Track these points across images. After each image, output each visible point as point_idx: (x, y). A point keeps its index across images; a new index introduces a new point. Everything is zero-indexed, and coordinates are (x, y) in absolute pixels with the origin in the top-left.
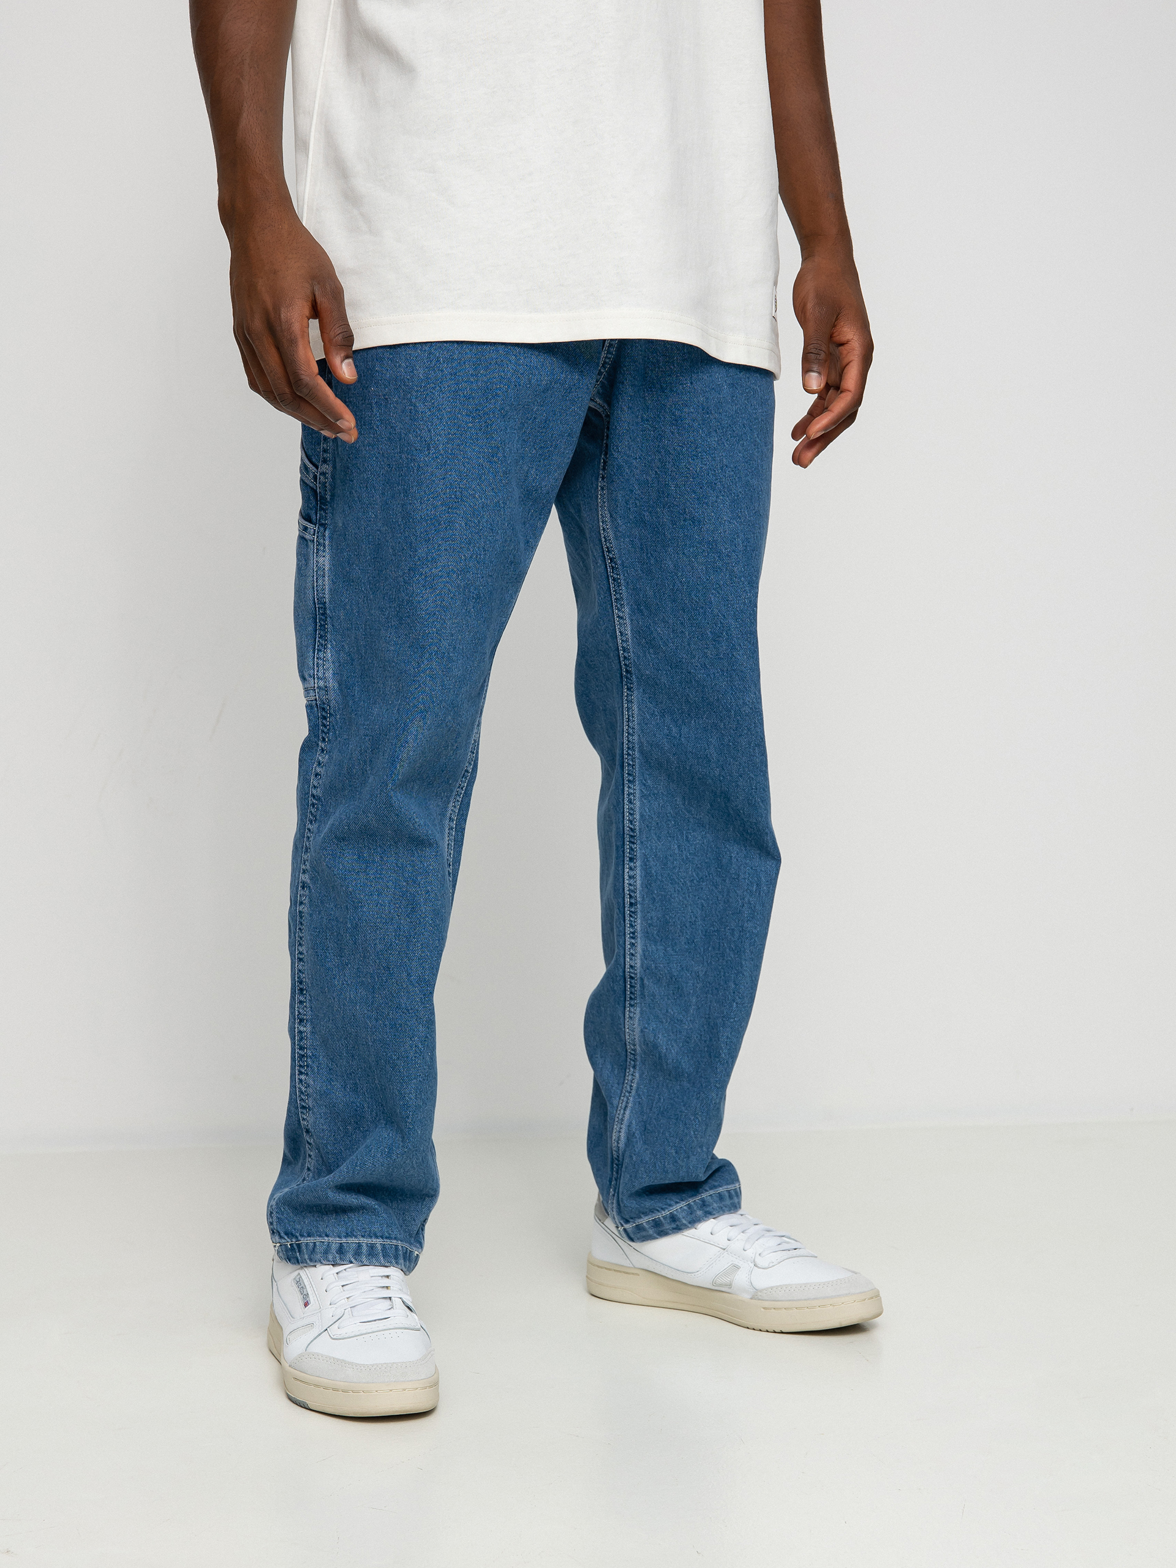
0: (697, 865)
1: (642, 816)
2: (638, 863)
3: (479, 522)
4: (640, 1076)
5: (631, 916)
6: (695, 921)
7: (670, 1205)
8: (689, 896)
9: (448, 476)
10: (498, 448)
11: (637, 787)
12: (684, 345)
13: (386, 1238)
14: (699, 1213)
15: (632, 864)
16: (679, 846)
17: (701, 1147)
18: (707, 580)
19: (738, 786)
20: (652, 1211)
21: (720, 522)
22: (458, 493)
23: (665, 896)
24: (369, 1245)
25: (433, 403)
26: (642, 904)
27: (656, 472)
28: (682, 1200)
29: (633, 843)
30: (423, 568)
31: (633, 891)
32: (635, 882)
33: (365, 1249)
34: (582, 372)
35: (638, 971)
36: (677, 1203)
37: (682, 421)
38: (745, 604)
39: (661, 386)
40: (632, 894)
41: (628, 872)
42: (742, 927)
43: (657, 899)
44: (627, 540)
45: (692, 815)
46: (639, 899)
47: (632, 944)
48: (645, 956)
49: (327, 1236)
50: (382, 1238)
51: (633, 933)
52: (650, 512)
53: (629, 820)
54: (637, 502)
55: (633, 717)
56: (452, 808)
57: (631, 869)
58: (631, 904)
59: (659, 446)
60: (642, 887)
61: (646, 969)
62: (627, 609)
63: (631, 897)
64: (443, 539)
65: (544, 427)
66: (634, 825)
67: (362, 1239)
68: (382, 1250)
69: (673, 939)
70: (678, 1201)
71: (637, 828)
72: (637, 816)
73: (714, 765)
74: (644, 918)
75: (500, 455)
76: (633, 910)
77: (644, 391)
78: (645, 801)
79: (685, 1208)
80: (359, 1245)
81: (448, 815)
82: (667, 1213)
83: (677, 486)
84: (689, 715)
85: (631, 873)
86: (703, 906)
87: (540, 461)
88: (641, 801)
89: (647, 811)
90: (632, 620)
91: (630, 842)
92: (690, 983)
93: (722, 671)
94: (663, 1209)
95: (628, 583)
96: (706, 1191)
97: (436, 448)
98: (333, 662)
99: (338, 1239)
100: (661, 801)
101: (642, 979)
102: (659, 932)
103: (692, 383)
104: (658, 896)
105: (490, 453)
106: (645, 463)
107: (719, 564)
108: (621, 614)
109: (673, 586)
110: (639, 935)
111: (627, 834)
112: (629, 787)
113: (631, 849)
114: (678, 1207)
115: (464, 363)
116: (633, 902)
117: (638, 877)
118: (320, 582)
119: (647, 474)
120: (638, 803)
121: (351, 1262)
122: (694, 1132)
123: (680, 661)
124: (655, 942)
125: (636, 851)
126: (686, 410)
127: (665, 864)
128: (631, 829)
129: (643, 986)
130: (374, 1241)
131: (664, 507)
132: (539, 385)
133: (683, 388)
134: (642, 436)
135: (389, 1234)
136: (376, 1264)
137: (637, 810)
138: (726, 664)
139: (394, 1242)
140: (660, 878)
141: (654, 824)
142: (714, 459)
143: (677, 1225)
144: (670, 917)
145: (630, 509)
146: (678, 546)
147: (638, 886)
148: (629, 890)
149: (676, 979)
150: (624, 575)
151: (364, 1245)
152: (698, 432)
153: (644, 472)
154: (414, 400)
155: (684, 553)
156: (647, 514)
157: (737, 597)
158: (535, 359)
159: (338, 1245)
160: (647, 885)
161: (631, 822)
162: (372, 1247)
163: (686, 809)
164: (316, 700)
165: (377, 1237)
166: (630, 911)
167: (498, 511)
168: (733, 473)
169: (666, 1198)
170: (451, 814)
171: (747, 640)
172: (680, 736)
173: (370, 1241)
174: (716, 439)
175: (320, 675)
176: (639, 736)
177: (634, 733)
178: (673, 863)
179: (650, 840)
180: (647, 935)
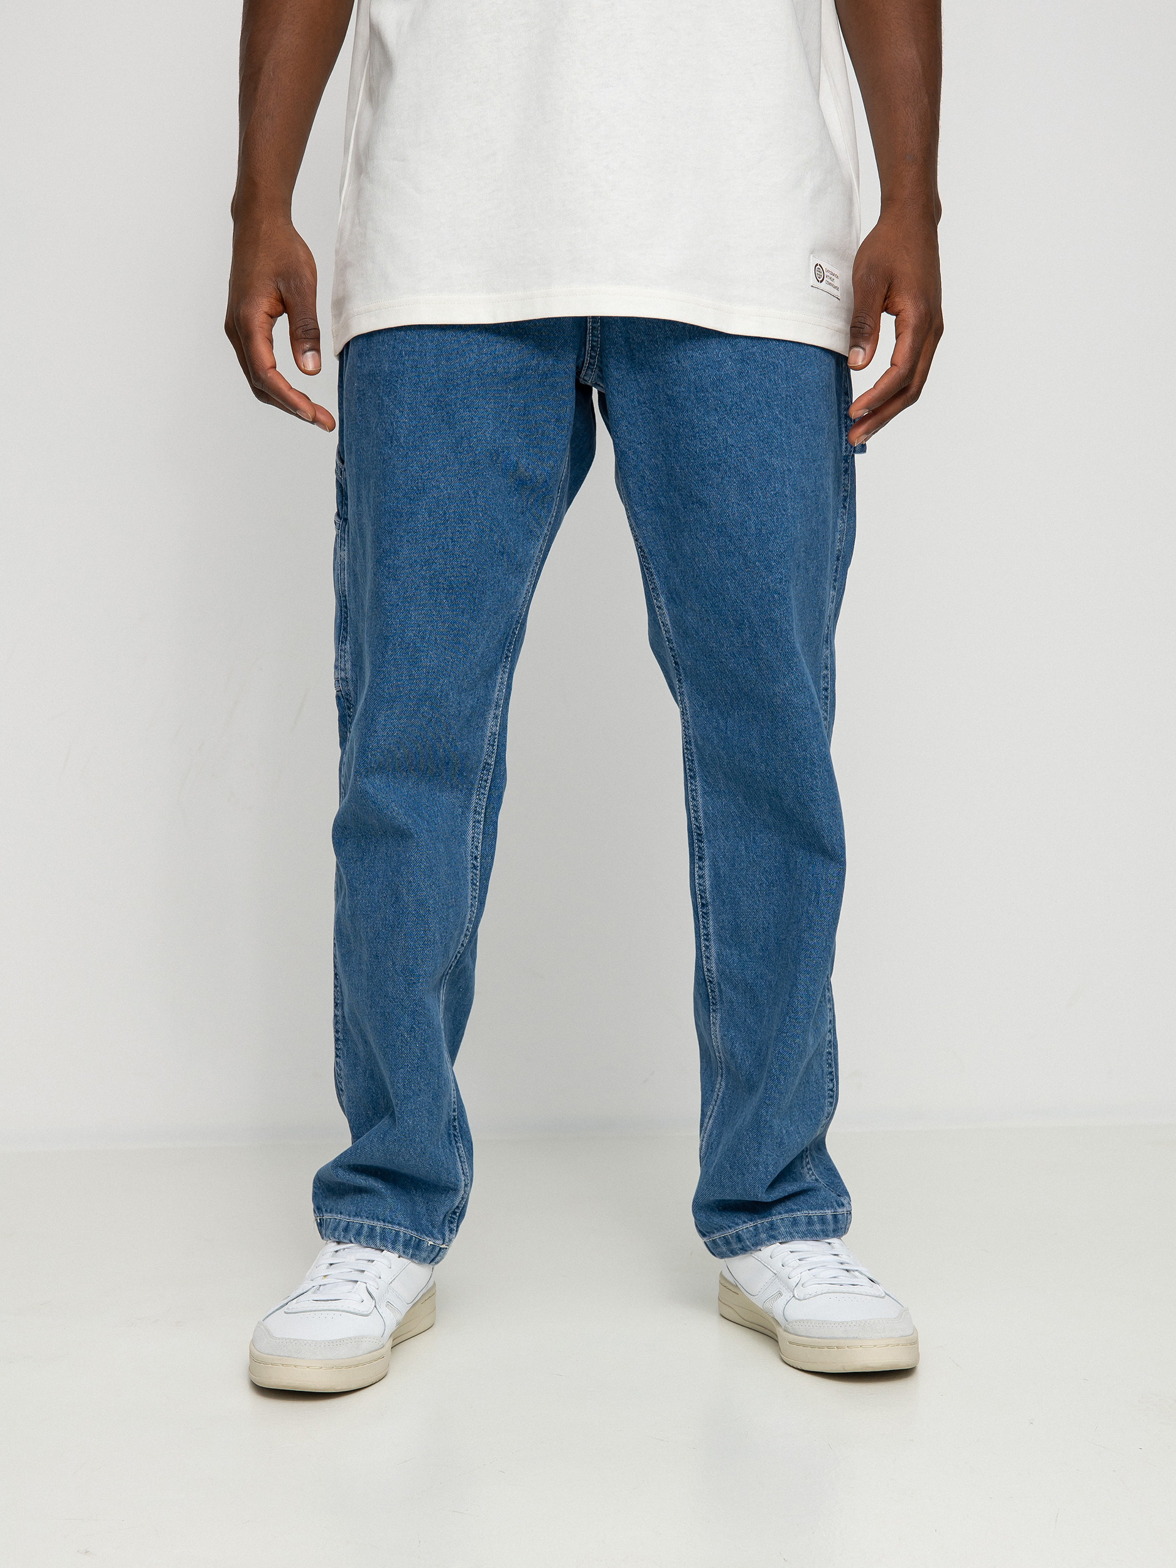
0: (765, 868)
1: (705, 813)
2: (707, 863)
3: (445, 513)
4: (726, 1086)
5: (703, 917)
6: (768, 927)
7: (737, 1224)
8: (759, 901)
9: (409, 468)
10: (462, 438)
11: (698, 784)
12: (665, 321)
13: (389, 1222)
14: (763, 1236)
15: (701, 863)
16: (746, 848)
17: (756, 1165)
18: (722, 565)
19: (784, 782)
20: (721, 1228)
21: (728, 505)
22: (420, 485)
23: (734, 898)
24: (370, 1227)
25: (395, 396)
26: (713, 906)
27: (662, 455)
28: (751, 1221)
29: (701, 842)
30: (386, 559)
31: (703, 892)
32: (704, 882)
33: (366, 1229)
34: (557, 356)
35: (715, 975)
36: (745, 1222)
37: (674, 400)
38: (762, 590)
39: (650, 366)
40: (703, 895)
41: (698, 872)
42: (800, 937)
43: (727, 901)
44: (650, 527)
45: (756, 815)
46: (709, 900)
47: (707, 947)
48: (720, 961)
49: (341, 1213)
50: (384, 1221)
51: (707, 935)
52: (665, 497)
53: (694, 817)
54: (652, 487)
55: (686, 710)
56: (478, 801)
57: (700, 868)
58: (703, 905)
59: (660, 428)
60: (711, 888)
61: (722, 973)
62: (662, 599)
63: (702, 898)
64: (405, 531)
65: (524, 414)
66: (700, 823)
67: (366, 1220)
68: (381, 1234)
69: (747, 945)
70: (746, 1220)
71: (703, 826)
72: (701, 814)
73: (758, 760)
74: (716, 920)
75: (465, 445)
76: (704, 911)
77: (635, 373)
78: (708, 798)
79: (751, 1229)
80: (362, 1226)
81: (472, 807)
82: (732, 1231)
83: (681, 468)
84: (732, 706)
85: (700, 872)
86: (774, 911)
87: (529, 450)
88: (703, 797)
89: (711, 809)
90: (668, 610)
91: (698, 840)
92: (765, 992)
93: (750, 660)
94: (730, 1227)
95: (658, 571)
96: (780, 1213)
97: (398, 440)
98: (351, 654)
99: (347, 1217)
100: (724, 799)
101: (719, 984)
102: (732, 936)
103: (679, 362)
104: (727, 898)
105: (453, 443)
106: (651, 447)
107: (732, 548)
108: (659, 604)
109: (693, 572)
110: (712, 937)
111: (695, 832)
112: (691, 783)
113: (700, 848)
114: (745, 1226)
115: (425, 355)
116: (704, 902)
117: (707, 878)
118: (342, 574)
119: (655, 458)
120: (700, 800)
121: (351, 1242)
122: (746, 1148)
123: (712, 651)
124: (730, 947)
125: (704, 850)
126: (676, 388)
127: (733, 865)
128: (697, 826)
129: (720, 991)
130: (375, 1223)
131: (675, 491)
132: (507, 373)
133: (670, 367)
134: (642, 419)
135: (392, 1219)
136: (373, 1246)
137: (700, 806)
138: (752, 653)
139: (396, 1228)
140: (728, 879)
141: (719, 823)
142: (715, 439)
143: (743, 1246)
144: (741, 922)
145: (645, 495)
146: (691, 531)
147: (708, 887)
148: (699, 890)
149: (751, 987)
150: (653, 564)
151: (366, 1226)
152: (693, 411)
153: (652, 456)
154: (381, 394)
155: (697, 538)
156: (662, 499)
157: (753, 583)
158: (500, 346)
159: (345, 1224)
160: (716, 886)
161: (696, 819)
162: (372, 1229)
163: (749, 809)
164: (341, 691)
165: (378, 1220)
166: (703, 912)
167: (468, 501)
168: (741, 453)
169: (736, 1216)
170: (476, 807)
171: (768, 628)
172: (726, 729)
173: (372, 1223)
174: (717, 418)
175: (342, 666)
176: (693, 729)
177: (689, 726)
178: (740, 864)
179: (718, 839)
180: (721, 939)
